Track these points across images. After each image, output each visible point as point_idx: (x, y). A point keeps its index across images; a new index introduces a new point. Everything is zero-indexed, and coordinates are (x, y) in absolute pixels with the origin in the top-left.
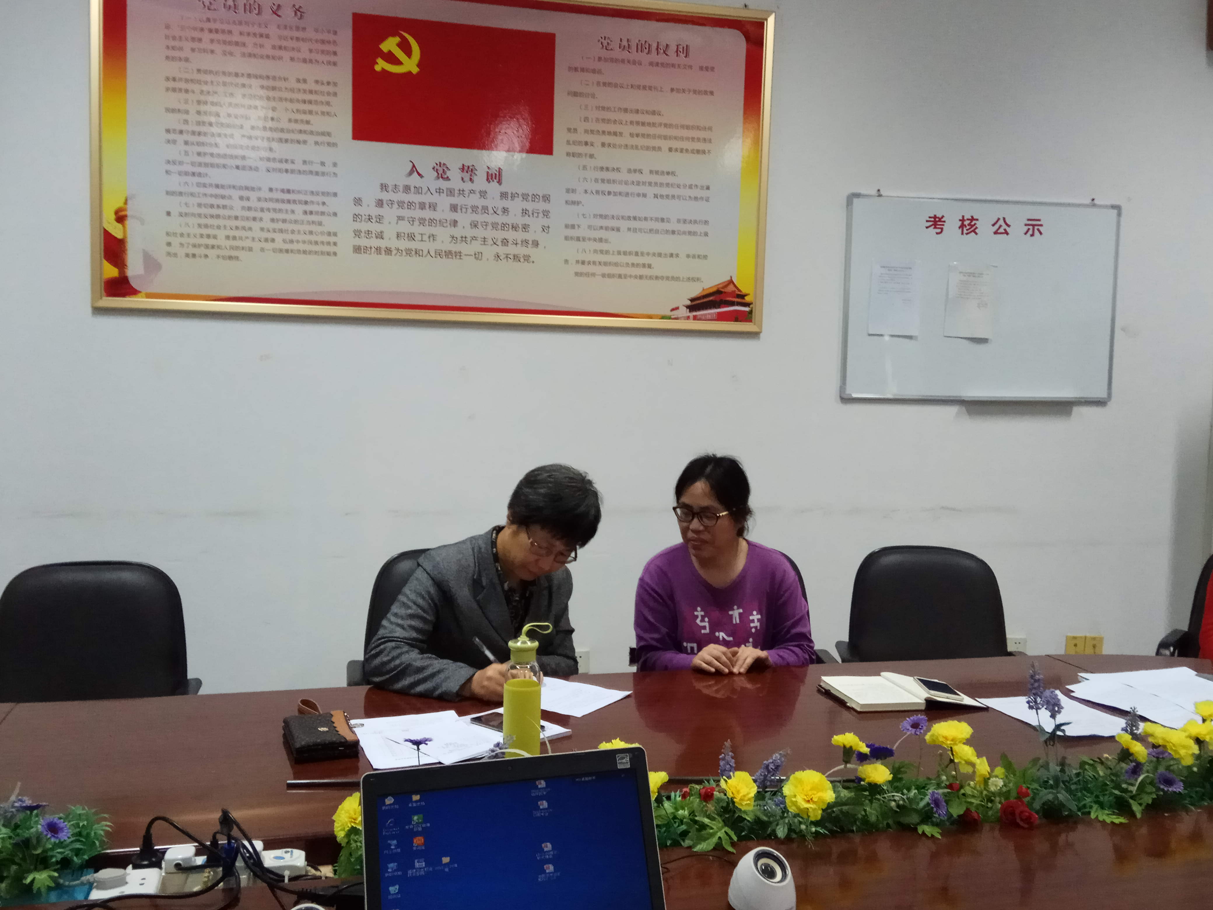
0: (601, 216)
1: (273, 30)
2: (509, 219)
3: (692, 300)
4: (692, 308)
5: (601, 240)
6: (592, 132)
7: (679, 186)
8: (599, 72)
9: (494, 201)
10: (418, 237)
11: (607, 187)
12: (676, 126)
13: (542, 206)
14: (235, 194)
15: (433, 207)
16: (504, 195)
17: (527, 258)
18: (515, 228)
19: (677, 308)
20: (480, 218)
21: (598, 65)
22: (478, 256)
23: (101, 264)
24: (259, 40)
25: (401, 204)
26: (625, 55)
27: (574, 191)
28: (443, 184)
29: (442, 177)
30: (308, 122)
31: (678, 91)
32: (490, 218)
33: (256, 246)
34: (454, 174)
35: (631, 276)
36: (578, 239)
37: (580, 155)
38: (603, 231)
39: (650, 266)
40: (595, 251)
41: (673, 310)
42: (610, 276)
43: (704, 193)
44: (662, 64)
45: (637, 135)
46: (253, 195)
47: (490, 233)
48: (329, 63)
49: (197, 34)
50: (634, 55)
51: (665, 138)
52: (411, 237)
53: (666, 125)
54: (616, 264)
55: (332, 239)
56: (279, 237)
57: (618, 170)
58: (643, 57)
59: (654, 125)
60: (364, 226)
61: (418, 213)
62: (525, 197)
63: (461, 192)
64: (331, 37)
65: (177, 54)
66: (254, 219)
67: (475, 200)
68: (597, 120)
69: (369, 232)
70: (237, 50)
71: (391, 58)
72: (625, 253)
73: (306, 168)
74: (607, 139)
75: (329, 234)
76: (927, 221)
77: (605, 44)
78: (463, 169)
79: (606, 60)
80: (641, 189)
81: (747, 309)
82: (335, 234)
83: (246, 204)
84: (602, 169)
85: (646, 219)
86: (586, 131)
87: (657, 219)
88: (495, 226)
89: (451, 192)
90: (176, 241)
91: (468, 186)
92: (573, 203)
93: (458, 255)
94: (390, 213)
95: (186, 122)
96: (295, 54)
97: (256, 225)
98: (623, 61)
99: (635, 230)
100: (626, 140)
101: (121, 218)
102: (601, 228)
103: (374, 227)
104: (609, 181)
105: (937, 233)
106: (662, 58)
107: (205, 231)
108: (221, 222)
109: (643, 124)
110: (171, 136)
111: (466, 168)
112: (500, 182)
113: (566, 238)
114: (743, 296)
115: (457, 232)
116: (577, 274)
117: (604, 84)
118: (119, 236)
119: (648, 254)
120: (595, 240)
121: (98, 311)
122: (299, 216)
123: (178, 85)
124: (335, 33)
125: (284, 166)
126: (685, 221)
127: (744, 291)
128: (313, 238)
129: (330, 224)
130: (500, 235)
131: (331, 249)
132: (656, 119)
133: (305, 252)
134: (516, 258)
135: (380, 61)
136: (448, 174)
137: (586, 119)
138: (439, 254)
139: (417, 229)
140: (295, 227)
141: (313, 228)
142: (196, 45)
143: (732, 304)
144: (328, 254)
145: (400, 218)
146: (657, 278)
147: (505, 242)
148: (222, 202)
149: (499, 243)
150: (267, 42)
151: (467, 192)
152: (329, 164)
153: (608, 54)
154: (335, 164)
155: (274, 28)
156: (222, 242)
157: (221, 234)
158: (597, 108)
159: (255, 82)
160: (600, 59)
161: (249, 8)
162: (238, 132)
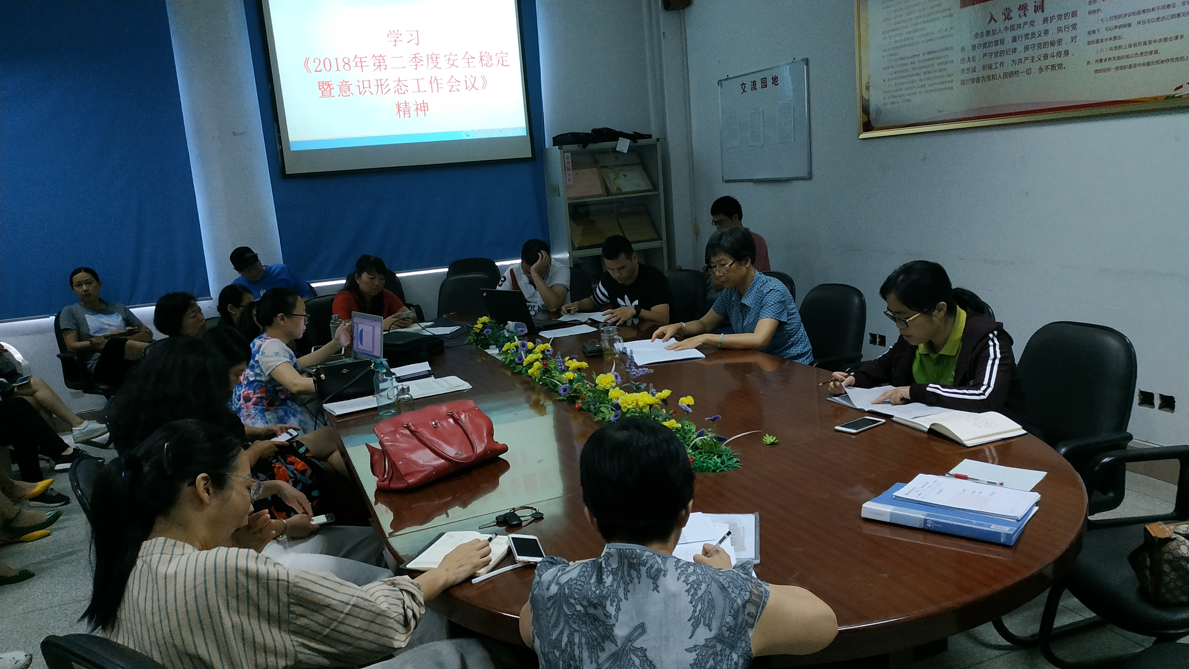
0: (1116, 17)
2: (1048, 39)
5: (1115, 38)
9: (1039, 26)
10: (994, 66)
13: (1071, 21)
14: (909, 61)
15: (1002, 41)
16: (1045, 20)
17: (1060, 66)
18: (1052, 44)
19: (1181, 87)
20: (1030, 42)
22: (1029, 72)
23: (861, 115)
25: (985, 45)
27: (1095, 1)
28: (1008, 23)
29: (1008, 19)
32: (1037, 41)
33: (918, 91)
34: (1015, 13)
35: (1139, 65)
36: (1098, 42)
38: (1117, 30)
39: (1156, 52)
40: (1111, 49)
41: (1177, 89)
42: (1122, 68)
47: (1036, 52)
54: (1128, 57)
55: (951, 78)
56: (927, 83)
60: (966, 66)
61: (994, 49)
62: (1060, 16)
63: (1019, 26)
66: (917, 75)
67: (1028, 29)
69: (968, 69)
72: (1135, 45)
73: (940, 35)
78: (1019, 9)
82: (952, 75)
83: (914, 66)
85: (1153, 9)
87: (1163, 7)
88: (1039, 45)
91: (1024, 19)
92: (1094, 11)
93: (1017, 73)
94: (979, 53)
95: (890, 25)
97: (918, 78)
99: (1144, 22)
101: (868, 88)
102: (1116, 27)
103: (971, 65)
107: (897, 87)
108: (904, 80)
110: (885, 35)
111: (1021, 7)
112: (1043, 11)
113: (1089, 43)
115: (1016, 57)
116: (1096, 71)
118: (867, 99)
119: (1155, 41)
120: (1111, 39)
122: (936, 67)
125: (929, 37)
128: (942, 80)
129: (950, 69)
130: (1043, 51)
131: (951, 85)
133: (938, 90)
134: (1053, 67)
136: (1011, 14)
138: (1006, 75)
139: (993, 60)
140: (934, 75)
141: (942, 73)
144: (949, 88)
146: (1163, 62)
147: (1046, 57)
148: (905, 68)
149: (1042, 58)
151: (1022, 25)
152: (949, 29)
154: (952, 28)
156: (904, 92)
157: (904, 87)
162: (909, 23)
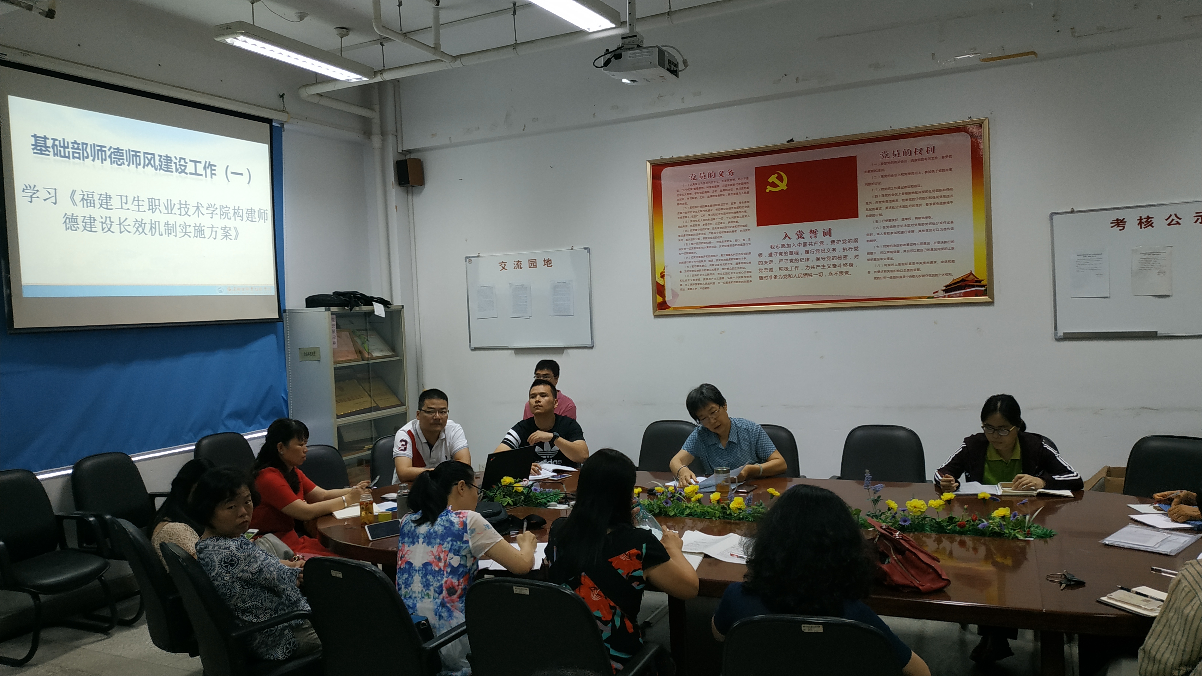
0: (888, 246)
1: (721, 183)
2: (836, 254)
3: (946, 286)
4: (946, 291)
5: (888, 259)
6: (880, 202)
7: (933, 224)
8: (882, 170)
9: (828, 245)
10: (790, 269)
11: (890, 230)
12: (930, 191)
13: (854, 245)
14: (707, 259)
15: (797, 253)
16: (833, 242)
17: (847, 273)
18: (839, 258)
19: (937, 292)
20: (820, 255)
21: (881, 167)
22: (820, 274)
23: (656, 297)
24: (715, 189)
25: (781, 253)
26: (897, 159)
27: (871, 234)
28: (801, 241)
29: (801, 238)
30: (737, 222)
31: (930, 172)
32: (826, 255)
33: (716, 281)
34: (807, 235)
35: (907, 277)
36: (875, 260)
37: (873, 215)
38: (889, 254)
39: (918, 270)
40: (885, 265)
41: (934, 293)
42: (894, 277)
43: (950, 225)
44: (919, 160)
45: (907, 200)
46: (714, 259)
47: (826, 262)
48: (745, 193)
49: (690, 192)
50: (902, 158)
51: (923, 198)
52: (786, 269)
53: (923, 192)
54: (898, 271)
55: (749, 274)
56: (725, 276)
57: (896, 220)
58: (907, 158)
59: (916, 192)
60: (763, 267)
61: (789, 257)
62: (844, 241)
63: (811, 244)
64: (746, 181)
65: (681, 202)
66: (715, 269)
67: (818, 246)
68: (883, 196)
69: (766, 269)
70: (706, 195)
71: (774, 185)
72: (903, 264)
73: (737, 243)
74: (889, 205)
75: (748, 272)
76: (1111, 223)
77: (885, 155)
78: (811, 232)
79: (885, 164)
80: (911, 229)
81: (983, 289)
82: (750, 272)
83: (712, 263)
84: (887, 221)
85: (915, 244)
86: (877, 202)
87: (921, 243)
88: (829, 258)
89: (805, 244)
90: (683, 283)
91: (814, 240)
92: (871, 241)
93: (810, 275)
94: (775, 259)
95: (686, 231)
96: (730, 192)
97: (716, 272)
98: (895, 162)
99: (908, 251)
100: (900, 203)
101: (662, 276)
102: (888, 252)
103: (768, 266)
104: (891, 227)
105: (1120, 230)
106: (920, 156)
107: (695, 278)
108: (702, 273)
109: (910, 193)
110: (681, 238)
112: (830, 236)
113: (868, 260)
114: (980, 282)
115: (809, 264)
116: (875, 278)
117: (886, 176)
118: (662, 284)
119: (917, 263)
120: (885, 259)
121: (656, 316)
122: (734, 266)
123: (682, 215)
124: (748, 178)
125: (727, 244)
126: (939, 243)
127: (980, 279)
128: (741, 275)
129: (748, 267)
130: (832, 262)
131: (749, 279)
132: (917, 189)
133: (737, 282)
134: (841, 273)
135: (768, 187)
136: (804, 235)
137: (876, 196)
138: (800, 275)
139: (789, 265)
140: (733, 271)
141: (740, 270)
142: (689, 196)
143: (973, 286)
144: (748, 281)
145: (781, 260)
146: (923, 276)
147: (834, 266)
148: (702, 263)
149: (831, 266)
150: (718, 189)
151: (813, 243)
152: (747, 239)
153: (887, 160)
154: (749, 239)
155: (721, 182)
156: (702, 281)
157: (702, 278)
158: (882, 189)
159: (714, 208)
160: (882, 164)
161: (710, 175)
162: (707, 232)
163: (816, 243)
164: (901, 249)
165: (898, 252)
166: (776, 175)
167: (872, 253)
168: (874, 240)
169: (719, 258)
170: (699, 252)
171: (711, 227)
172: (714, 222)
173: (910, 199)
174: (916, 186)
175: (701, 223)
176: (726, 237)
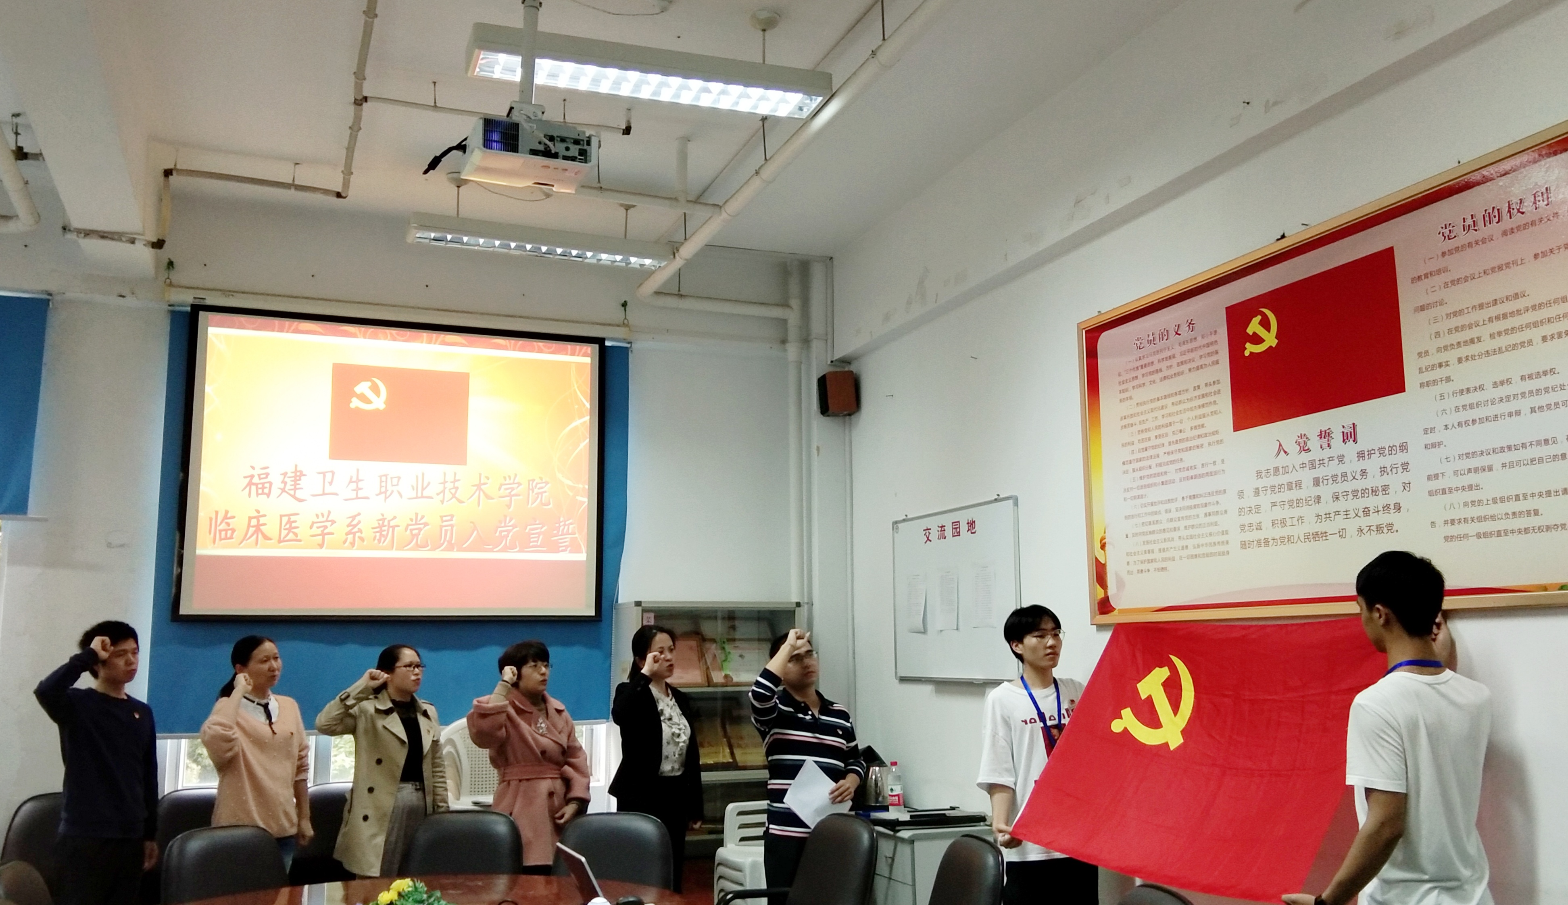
0: (1467, 455)
1: (1177, 350)
2: (1368, 483)
5: (1470, 487)
6: (1446, 348)
7: (1562, 388)
8: (1446, 270)
9: (1353, 465)
10: (1289, 522)
11: (1470, 415)
12: (1549, 304)
13: (1400, 458)
14: (1162, 508)
15: (1299, 484)
16: (1361, 455)
17: (1390, 527)
18: (1374, 492)
20: (1340, 487)
21: (1440, 263)
22: (1342, 533)
23: (1095, 588)
24: (1168, 363)
25: (1273, 489)
26: (1472, 236)
27: (1432, 430)
28: (1305, 457)
29: (1304, 450)
30: (1203, 426)
31: (1544, 254)
32: (1350, 486)
33: (1177, 554)
34: (1314, 443)
35: (1513, 532)
36: (1444, 492)
37: (1435, 382)
38: (1472, 475)
39: (1536, 512)
40: (1466, 504)
42: (1486, 535)
44: (1518, 228)
45: (1499, 334)
46: (1172, 506)
47: (1351, 504)
48: (1213, 363)
49: (1134, 374)
50: (1484, 231)
51: (1536, 324)
52: (1283, 523)
53: (1534, 308)
54: (1493, 518)
55: (1224, 538)
56: (1190, 543)
57: (1481, 388)
58: (1494, 228)
59: (1519, 312)
60: (1246, 520)
61: (1287, 495)
62: (1381, 451)
63: (1322, 462)
64: (1213, 338)
65: (1126, 394)
66: (1175, 529)
67: (1334, 468)
68: (1450, 331)
69: (1251, 525)
70: (1157, 377)
71: (1256, 339)
72: (1502, 500)
73: (1205, 470)
74: (1463, 351)
75: (1223, 533)
77: (1447, 232)
78: (1320, 436)
79: (1451, 252)
80: (1512, 406)
82: (1226, 533)
83: (1170, 516)
84: (1461, 392)
85: (1524, 445)
86: (1439, 350)
87: (1539, 443)
88: (1355, 493)
89: (1312, 465)
90: (1131, 560)
91: (1327, 453)
92: (1433, 445)
93: (1324, 535)
94: (1265, 500)
95: (1133, 452)
96: (1191, 365)
97: (1176, 535)
98: (1470, 245)
99: (1511, 465)
100: (1489, 344)
101: (1103, 547)
102: (1469, 470)
103: (1254, 518)
104: (1471, 406)
107: (1147, 547)
108: (1156, 537)
109: (1505, 316)
110: (1126, 467)
111: (1323, 433)
112: (1355, 441)
113: (1431, 493)
115: (1322, 509)
116: (1446, 539)
117: (1453, 282)
118: (1103, 562)
119: (1533, 495)
120: (1463, 488)
122: (1202, 520)
123: (1126, 422)
124: (1216, 332)
125: (1190, 473)
128: (1212, 539)
129: (1223, 523)
130: (1361, 503)
131: (1225, 548)
132: (1520, 304)
133: (1207, 555)
134: (1379, 528)
135: (1248, 345)
136: (1309, 444)
137: (1437, 334)
138: (1308, 537)
139: (1287, 513)
140: (1201, 531)
141: (1212, 529)
142: (1135, 383)
144: (1223, 554)
146: (1548, 528)
147: (1366, 512)
148: (1156, 518)
149: (1361, 514)
150: (1174, 362)
151: (1326, 461)
152: (1219, 462)
153: (1452, 244)
154: (1223, 461)
155: (1177, 347)
156: (1157, 556)
157: (1156, 547)
158: (1448, 315)
159: (1169, 401)
160: (1444, 254)
161: (1162, 336)
162: (1160, 451)
163: (1331, 459)
164: (1496, 460)
165: (1490, 469)
166: (1259, 318)
167: (1436, 476)
168: (1440, 444)
169: (1180, 504)
170: (1154, 495)
171: (1165, 441)
172: (1169, 430)
173: (1506, 332)
174: (1516, 296)
175: (1152, 434)
176: (1191, 458)
